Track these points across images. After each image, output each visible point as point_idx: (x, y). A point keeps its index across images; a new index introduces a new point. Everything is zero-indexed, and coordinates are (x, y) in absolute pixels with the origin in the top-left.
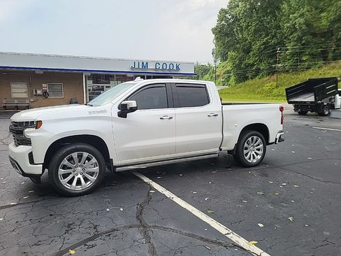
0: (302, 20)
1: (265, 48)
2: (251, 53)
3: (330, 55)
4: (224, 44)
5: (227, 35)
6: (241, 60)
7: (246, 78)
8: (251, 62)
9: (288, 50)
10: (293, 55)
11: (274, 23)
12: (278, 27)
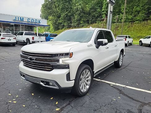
0: (80, 7)
1: (66, 17)
2: (60, 18)
3: (90, 22)
4: (48, 13)
5: (49, 8)
6: (56, 21)
7: (59, 29)
8: (61, 22)
9: (75, 18)
10: (77, 20)
11: (69, 6)
12: (71, 8)
